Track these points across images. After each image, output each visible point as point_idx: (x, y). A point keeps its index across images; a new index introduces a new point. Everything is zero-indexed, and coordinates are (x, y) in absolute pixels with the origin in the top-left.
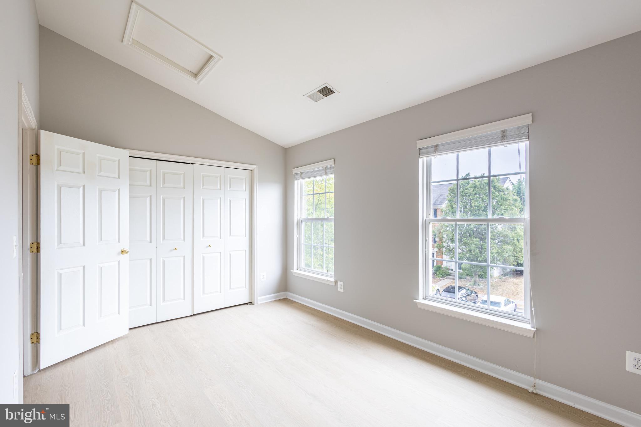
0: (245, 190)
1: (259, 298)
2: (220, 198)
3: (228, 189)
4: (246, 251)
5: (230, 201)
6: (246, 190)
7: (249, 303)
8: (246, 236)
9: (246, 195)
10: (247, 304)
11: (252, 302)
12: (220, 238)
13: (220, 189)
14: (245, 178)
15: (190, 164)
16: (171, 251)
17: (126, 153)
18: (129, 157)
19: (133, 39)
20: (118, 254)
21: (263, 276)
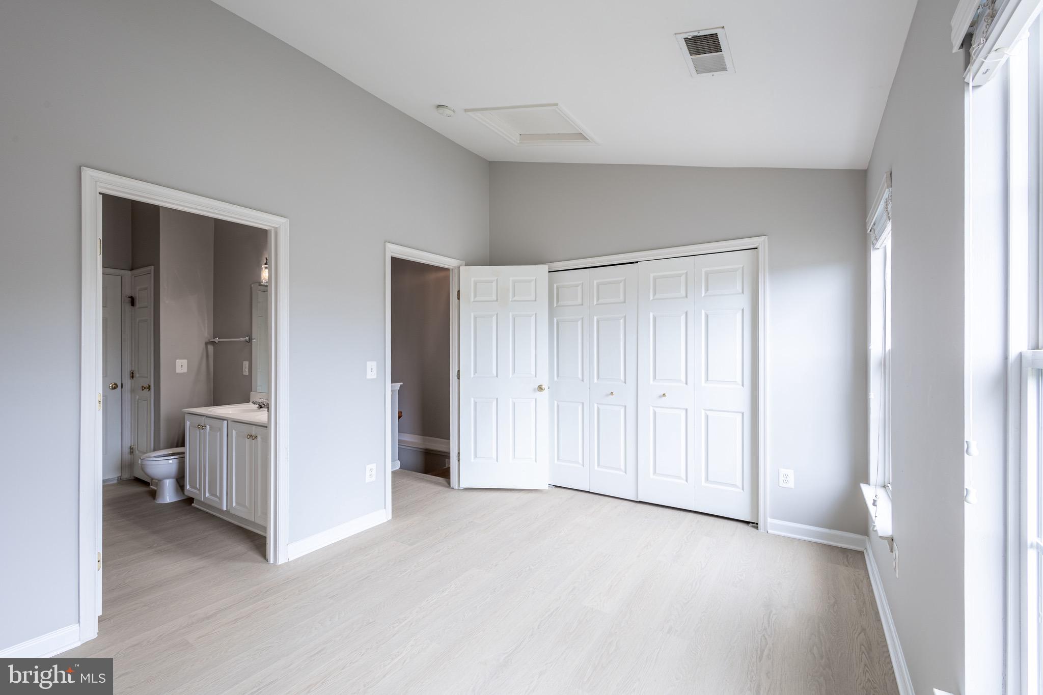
0: (741, 291)
1: (769, 520)
2: (686, 313)
3: (703, 295)
4: (743, 414)
5: (707, 316)
6: (743, 292)
7: (754, 523)
8: (743, 385)
9: (743, 301)
10: (747, 523)
11: (757, 524)
12: (686, 384)
13: (686, 297)
14: (743, 268)
15: (633, 263)
16: (607, 395)
17: (544, 268)
18: (549, 272)
19: (520, 135)
20: (534, 390)
21: (786, 476)
